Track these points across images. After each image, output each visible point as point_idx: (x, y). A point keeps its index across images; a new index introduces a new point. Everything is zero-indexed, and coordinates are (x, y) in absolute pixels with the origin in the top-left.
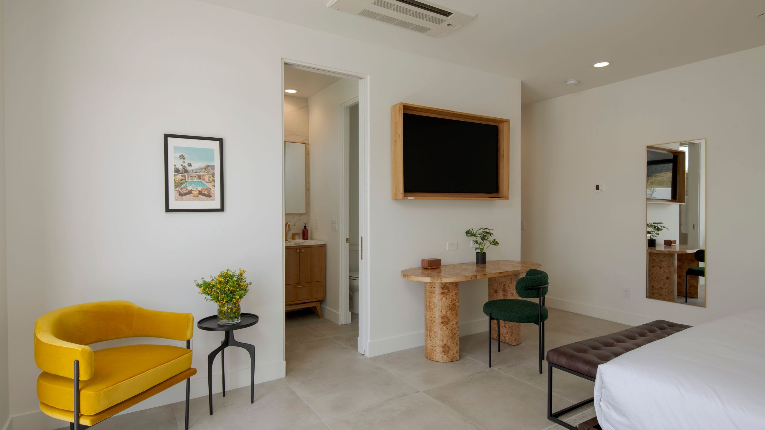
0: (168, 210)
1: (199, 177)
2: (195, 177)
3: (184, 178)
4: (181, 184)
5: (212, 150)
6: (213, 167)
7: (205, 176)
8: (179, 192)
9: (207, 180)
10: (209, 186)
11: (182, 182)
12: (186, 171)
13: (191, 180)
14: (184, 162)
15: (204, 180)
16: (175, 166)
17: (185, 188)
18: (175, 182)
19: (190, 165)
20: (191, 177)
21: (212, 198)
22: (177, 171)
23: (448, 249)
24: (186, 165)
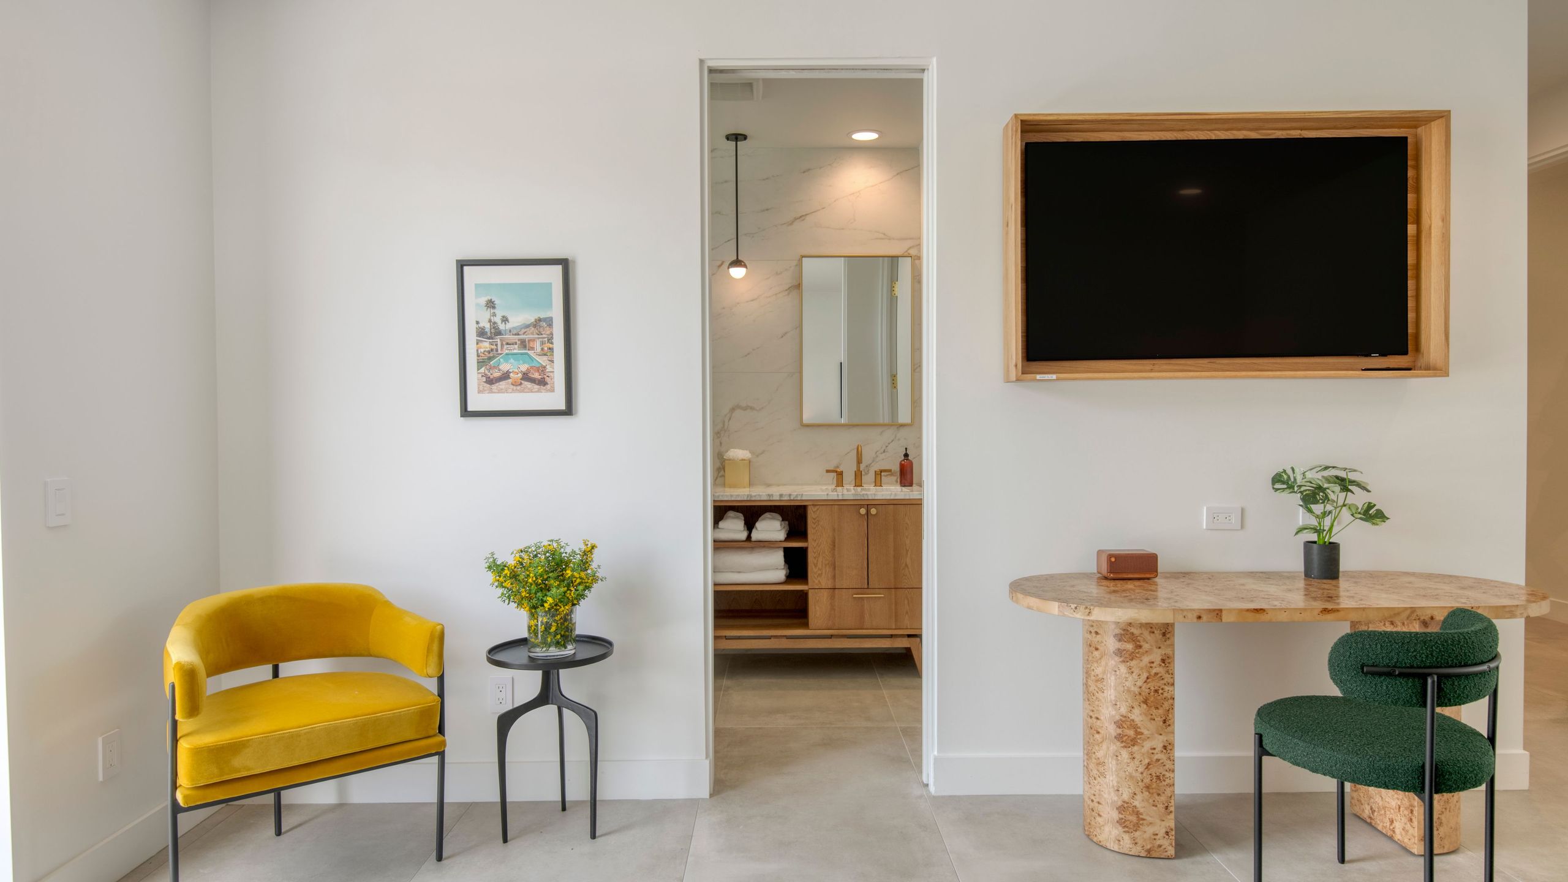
0: (465, 412)
1: (523, 344)
2: (516, 343)
3: (494, 347)
4: (490, 359)
5: (549, 286)
6: (549, 322)
7: (533, 340)
8: (484, 375)
9: (539, 349)
10: (543, 361)
11: (491, 355)
12: (499, 333)
13: (507, 351)
14: (494, 315)
15: (532, 349)
16: (478, 323)
17: (496, 367)
18: (478, 356)
19: (505, 320)
20: (507, 344)
21: (548, 387)
22: (481, 333)
23: (1205, 528)
24: (498, 319)
